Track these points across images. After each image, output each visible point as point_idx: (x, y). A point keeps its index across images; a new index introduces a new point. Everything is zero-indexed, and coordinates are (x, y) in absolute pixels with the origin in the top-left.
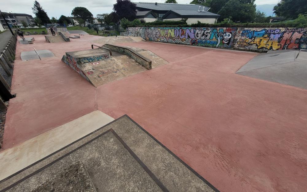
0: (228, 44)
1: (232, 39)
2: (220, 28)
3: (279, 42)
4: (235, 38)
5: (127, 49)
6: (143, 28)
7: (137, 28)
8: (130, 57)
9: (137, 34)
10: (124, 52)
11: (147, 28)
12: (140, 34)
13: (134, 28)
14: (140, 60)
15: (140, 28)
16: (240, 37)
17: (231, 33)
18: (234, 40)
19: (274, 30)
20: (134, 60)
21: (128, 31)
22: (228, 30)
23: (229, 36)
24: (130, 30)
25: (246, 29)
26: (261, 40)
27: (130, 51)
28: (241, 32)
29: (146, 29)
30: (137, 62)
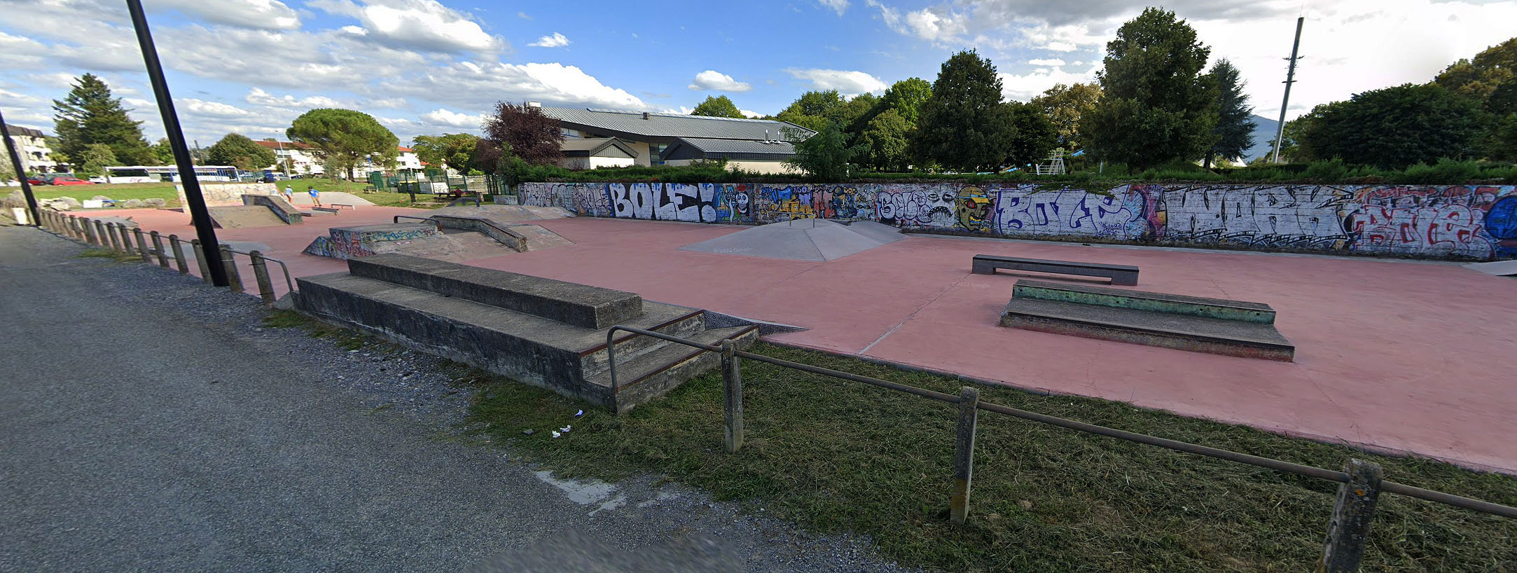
0: (747, 214)
1: (751, 205)
2: (728, 184)
3: (812, 207)
4: (755, 203)
5: (479, 220)
6: (567, 184)
7: (550, 185)
8: (487, 234)
9: (553, 200)
10: (474, 227)
11: (577, 184)
12: (560, 200)
13: (541, 185)
14: (504, 238)
15: (558, 184)
16: (761, 200)
17: (746, 193)
18: (754, 206)
19: (801, 188)
20: (492, 239)
21: (522, 194)
22: (740, 188)
23: (744, 199)
24: (529, 189)
25: (765, 185)
26: (790, 204)
27: (485, 225)
28: (761, 192)
29: (575, 186)
30: (500, 242)
